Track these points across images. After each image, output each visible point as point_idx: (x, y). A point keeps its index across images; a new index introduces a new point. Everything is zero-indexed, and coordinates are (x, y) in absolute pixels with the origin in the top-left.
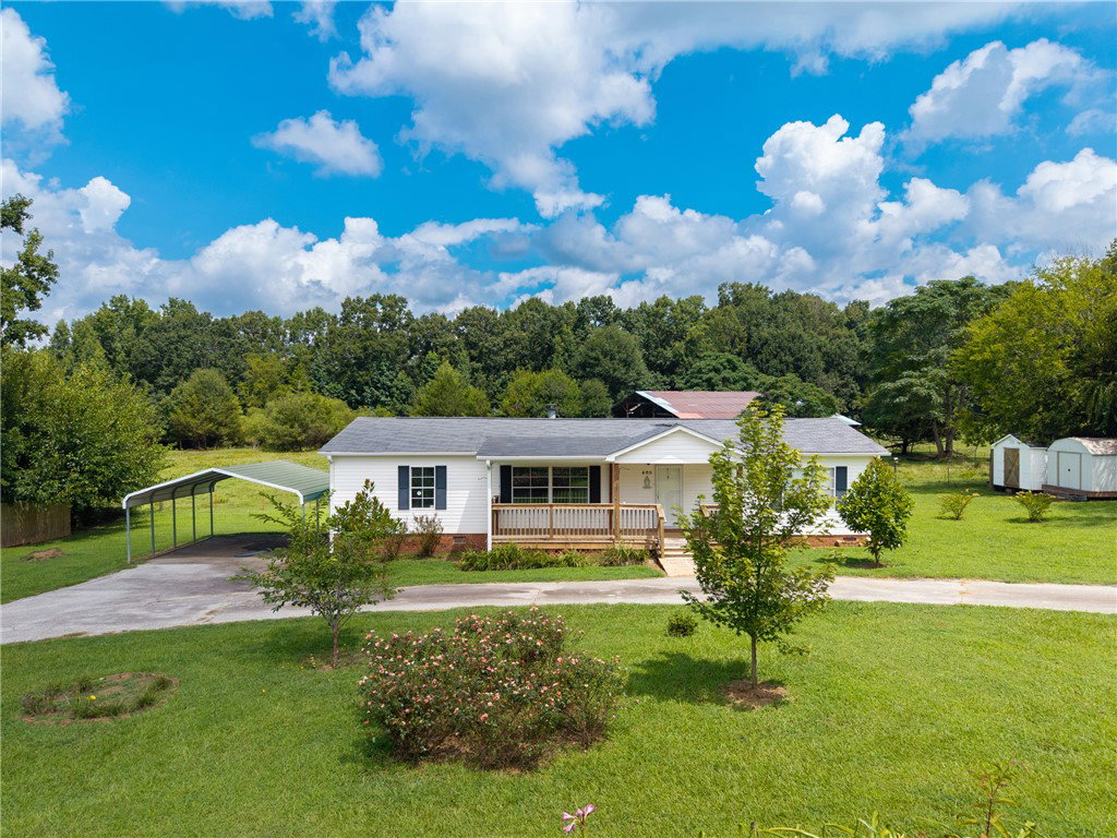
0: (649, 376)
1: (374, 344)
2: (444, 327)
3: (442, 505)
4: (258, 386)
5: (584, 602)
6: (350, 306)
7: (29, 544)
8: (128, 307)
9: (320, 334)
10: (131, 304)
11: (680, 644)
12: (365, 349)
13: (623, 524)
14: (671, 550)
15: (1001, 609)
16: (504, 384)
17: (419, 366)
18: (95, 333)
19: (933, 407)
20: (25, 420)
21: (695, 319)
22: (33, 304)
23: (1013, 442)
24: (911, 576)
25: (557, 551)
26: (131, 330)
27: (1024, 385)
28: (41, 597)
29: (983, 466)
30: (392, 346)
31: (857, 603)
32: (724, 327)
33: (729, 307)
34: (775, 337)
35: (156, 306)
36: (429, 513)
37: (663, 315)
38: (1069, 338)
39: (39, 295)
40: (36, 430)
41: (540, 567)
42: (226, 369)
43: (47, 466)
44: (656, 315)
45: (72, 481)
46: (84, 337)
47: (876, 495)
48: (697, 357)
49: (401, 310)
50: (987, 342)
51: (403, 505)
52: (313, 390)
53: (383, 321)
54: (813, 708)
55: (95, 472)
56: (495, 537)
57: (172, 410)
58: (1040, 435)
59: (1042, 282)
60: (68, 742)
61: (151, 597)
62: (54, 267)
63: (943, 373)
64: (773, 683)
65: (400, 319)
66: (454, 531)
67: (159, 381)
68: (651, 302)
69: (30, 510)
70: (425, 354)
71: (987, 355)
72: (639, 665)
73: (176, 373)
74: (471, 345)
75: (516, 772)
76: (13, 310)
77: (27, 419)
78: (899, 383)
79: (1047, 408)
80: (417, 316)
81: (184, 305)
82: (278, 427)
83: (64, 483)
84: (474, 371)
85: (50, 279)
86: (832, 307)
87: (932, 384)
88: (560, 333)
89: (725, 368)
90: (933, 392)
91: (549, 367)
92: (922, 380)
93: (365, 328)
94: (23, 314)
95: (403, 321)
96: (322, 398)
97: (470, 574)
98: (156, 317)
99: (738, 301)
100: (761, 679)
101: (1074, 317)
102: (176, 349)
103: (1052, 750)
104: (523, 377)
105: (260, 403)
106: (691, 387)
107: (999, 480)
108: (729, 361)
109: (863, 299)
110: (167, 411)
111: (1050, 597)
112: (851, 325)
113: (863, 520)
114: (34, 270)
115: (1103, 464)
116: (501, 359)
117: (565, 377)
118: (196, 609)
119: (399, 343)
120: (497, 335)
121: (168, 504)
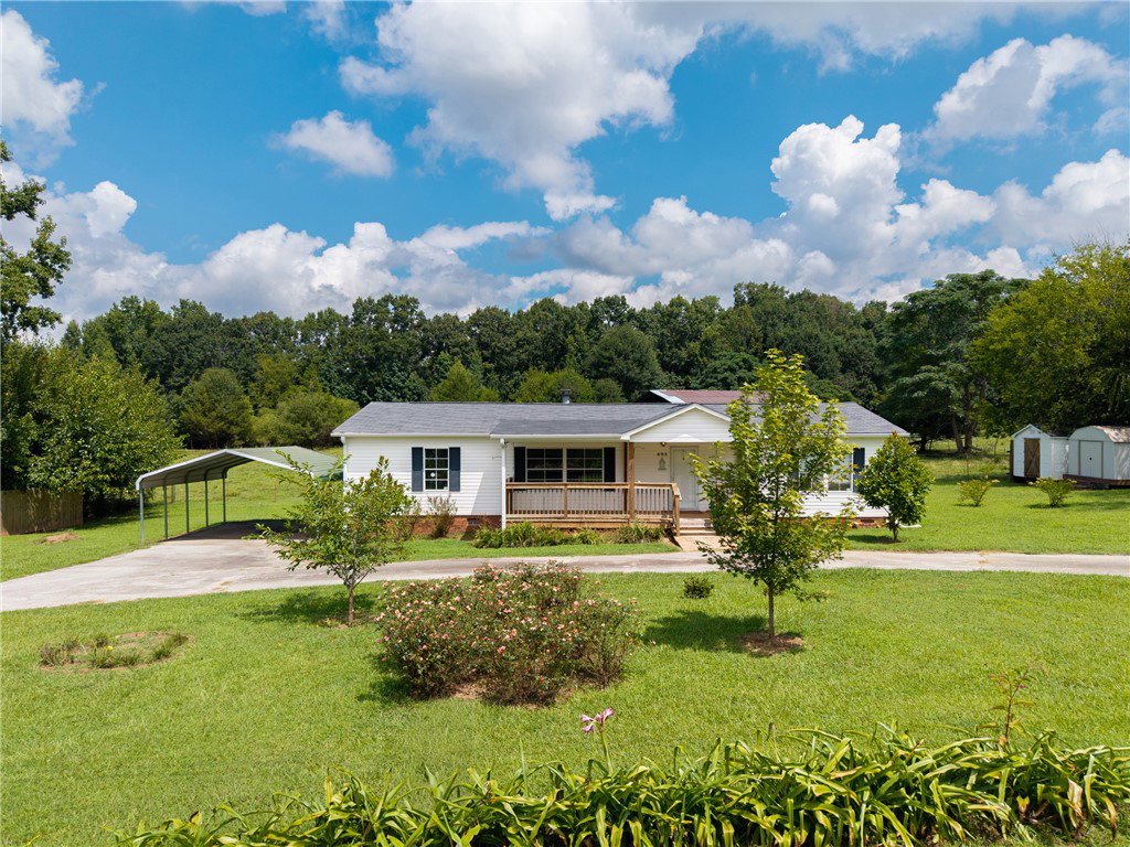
0: (664, 376)
1: (387, 345)
2: (457, 328)
3: (456, 487)
4: (269, 387)
5: (599, 571)
6: (362, 307)
7: (41, 532)
8: (139, 308)
9: (331, 334)
10: (142, 305)
11: (696, 604)
12: (377, 349)
13: (637, 505)
14: (686, 529)
15: (1021, 574)
16: (516, 385)
17: (430, 368)
18: (106, 334)
19: (953, 402)
20: (38, 407)
21: (710, 319)
22: (46, 291)
23: (1033, 432)
24: (932, 550)
25: (571, 530)
26: (142, 330)
27: (1045, 375)
28: (54, 572)
29: (1003, 461)
30: (405, 346)
31: (875, 570)
32: (740, 327)
33: (746, 307)
34: (791, 337)
35: (167, 308)
36: (444, 494)
37: (678, 315)
38: (1091, 326)
39: (52, 282)
40: (48, 417)
41: (555, 544)
42: (236, 370)
43: (59, 453)
44: (671, 315)
45: (84, 469)
46: (95, 337)
47: (894, 469)
48: (712, 357)
49: (413, 311)
50: (1007, 331)
51: (417, 487)
52: (324, 390)
53: (395, 321)
54: (831, 653)
55: (107, 460)
56: (510, 516)
57: (184, 409)
58: (1061, 424)
59: (1063, 270)
60: (86, 687)
61: (165, 571)
62: (67, 254)
63: (961, 367)
64: (790, 635)
65: (412, 320)
66: (469, 512)
67: (171, 381)
68: (665, 302)
69: (43, 496)
70: (437, 354)
71: (1007, 344)
72: (654, 621)
73: (186, 373)
74: (483, 346)
75: (532, 707)
76: (26, 295)
77: (40, 407)
78: (917, 378)
79: (1067, 396)
80: (429, 316)
81: (195, 306)
82: (289, 425)
83: (76, 471)
84: (486, 371)
85: (63, 266)
86: (849, 307)
87: (951, 379)
88: (573, 333)
89: (740, 368)
90: (951, 386)
91: (562, 367)
92: (941, 374)
93: (377, 328)
94: (35, 301)
95: (415, 322)
96: (334, 398)
97: (484, 550)
98: (167, 318)
99: (753, 301)
100: (777, 632)
101: (1094, 304)
102: (187, 349)
103: (1072, 686)
104: (536, 377)
105: (271, 403)
106: (706, 387)
107: (1019, 471)
108: (745, 361)
109: (880, 300)
110: (177, 410)
111: (1071, 564)
112: (867, 326)
113: (881, 494)
114: (47, 258)
115: (1125, 452)
116: (513, 360)
117: (578, 377)
118: (211, 580)
119: (411, 343)
120: (510, 335)
121: (180, 488)
